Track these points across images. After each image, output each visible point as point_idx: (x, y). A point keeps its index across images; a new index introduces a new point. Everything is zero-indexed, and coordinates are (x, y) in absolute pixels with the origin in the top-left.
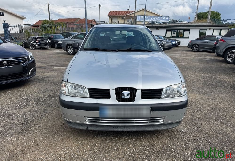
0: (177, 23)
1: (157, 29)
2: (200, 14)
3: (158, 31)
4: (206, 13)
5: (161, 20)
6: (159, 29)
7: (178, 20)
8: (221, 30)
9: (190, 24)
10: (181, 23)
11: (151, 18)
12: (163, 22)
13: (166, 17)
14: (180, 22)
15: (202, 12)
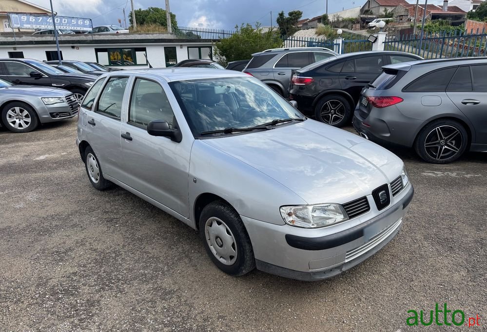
0: (108, 32)
1: (73, 47)
2: (138, 14)
3: (75, 50)
4: (147, 11)
5: (74, 25)
6: (78, 48)
7: (108, 26)
8: (199, 48)
9: (137, 35)
10: (117, 32)
11: (48, 21)
12: (74, 31)
13: (84, 19)
14: (115, 32)
15: (140, 9)
